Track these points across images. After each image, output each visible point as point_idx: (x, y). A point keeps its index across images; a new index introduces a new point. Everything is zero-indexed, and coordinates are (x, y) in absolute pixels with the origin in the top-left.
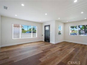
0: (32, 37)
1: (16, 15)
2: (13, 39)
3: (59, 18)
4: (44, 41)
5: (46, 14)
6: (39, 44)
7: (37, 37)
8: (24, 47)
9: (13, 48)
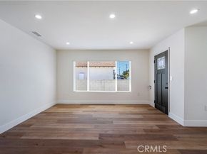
0: (116, 91)
1: (68, 43)
2: (74, 90)
3: (194, 11)
4: (153, 105)
5: (112, 16)
6: (120, 113)
7: (130, 91)
8: (84, 111)
9: (64, 109)
